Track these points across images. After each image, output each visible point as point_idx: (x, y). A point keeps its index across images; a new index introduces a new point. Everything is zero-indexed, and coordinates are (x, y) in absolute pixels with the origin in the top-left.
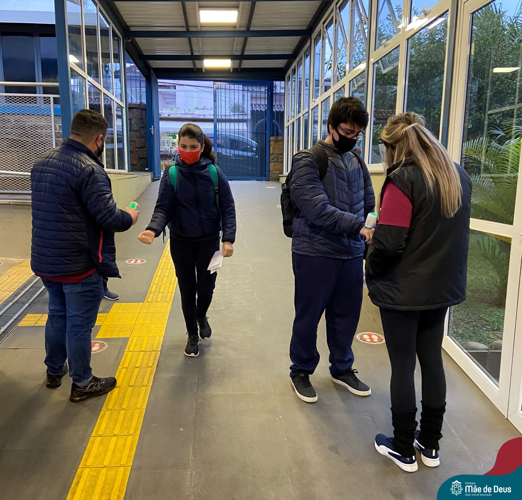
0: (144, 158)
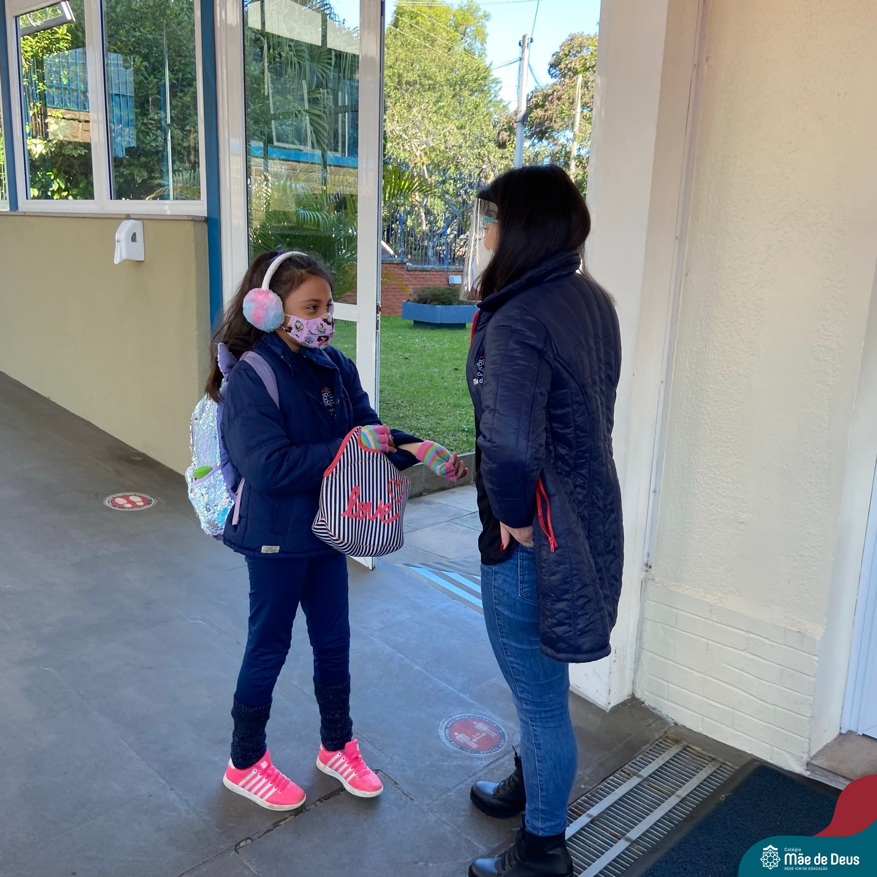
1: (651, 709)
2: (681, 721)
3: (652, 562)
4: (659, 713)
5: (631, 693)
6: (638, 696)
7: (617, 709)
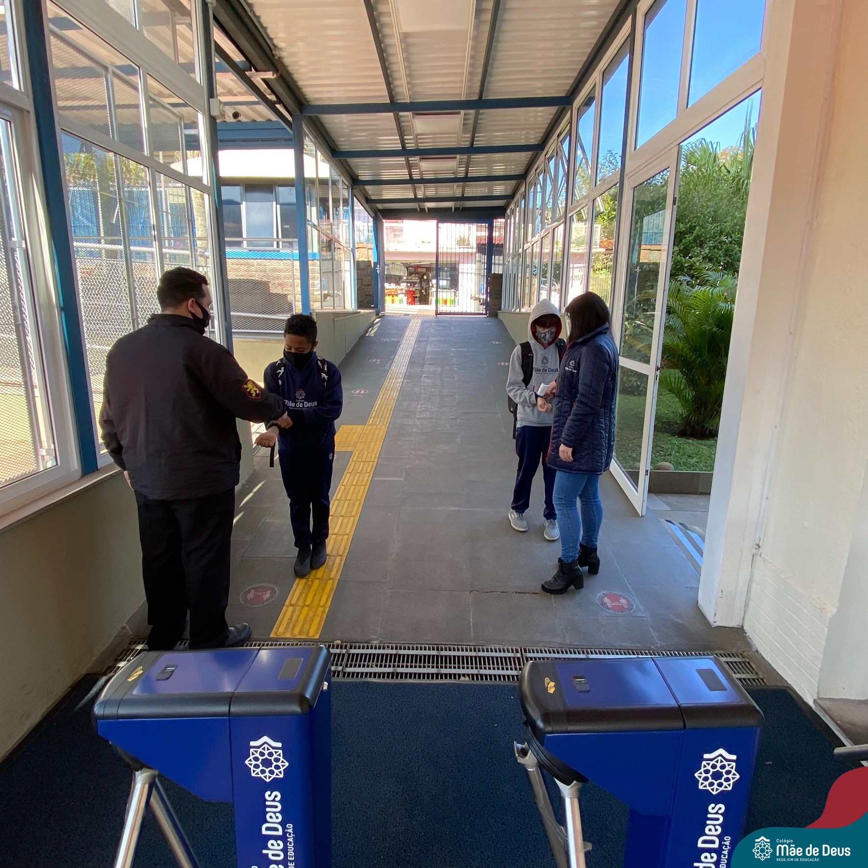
0: (370, 295)
1: (748, 638)
2: (761, 651)
3: (761, 544)
4: (751, 642)
5: (741, 625)
6: (745, 628)
7: (719, 628)
